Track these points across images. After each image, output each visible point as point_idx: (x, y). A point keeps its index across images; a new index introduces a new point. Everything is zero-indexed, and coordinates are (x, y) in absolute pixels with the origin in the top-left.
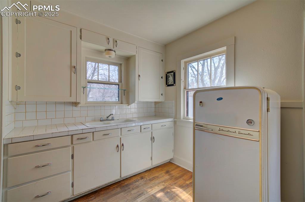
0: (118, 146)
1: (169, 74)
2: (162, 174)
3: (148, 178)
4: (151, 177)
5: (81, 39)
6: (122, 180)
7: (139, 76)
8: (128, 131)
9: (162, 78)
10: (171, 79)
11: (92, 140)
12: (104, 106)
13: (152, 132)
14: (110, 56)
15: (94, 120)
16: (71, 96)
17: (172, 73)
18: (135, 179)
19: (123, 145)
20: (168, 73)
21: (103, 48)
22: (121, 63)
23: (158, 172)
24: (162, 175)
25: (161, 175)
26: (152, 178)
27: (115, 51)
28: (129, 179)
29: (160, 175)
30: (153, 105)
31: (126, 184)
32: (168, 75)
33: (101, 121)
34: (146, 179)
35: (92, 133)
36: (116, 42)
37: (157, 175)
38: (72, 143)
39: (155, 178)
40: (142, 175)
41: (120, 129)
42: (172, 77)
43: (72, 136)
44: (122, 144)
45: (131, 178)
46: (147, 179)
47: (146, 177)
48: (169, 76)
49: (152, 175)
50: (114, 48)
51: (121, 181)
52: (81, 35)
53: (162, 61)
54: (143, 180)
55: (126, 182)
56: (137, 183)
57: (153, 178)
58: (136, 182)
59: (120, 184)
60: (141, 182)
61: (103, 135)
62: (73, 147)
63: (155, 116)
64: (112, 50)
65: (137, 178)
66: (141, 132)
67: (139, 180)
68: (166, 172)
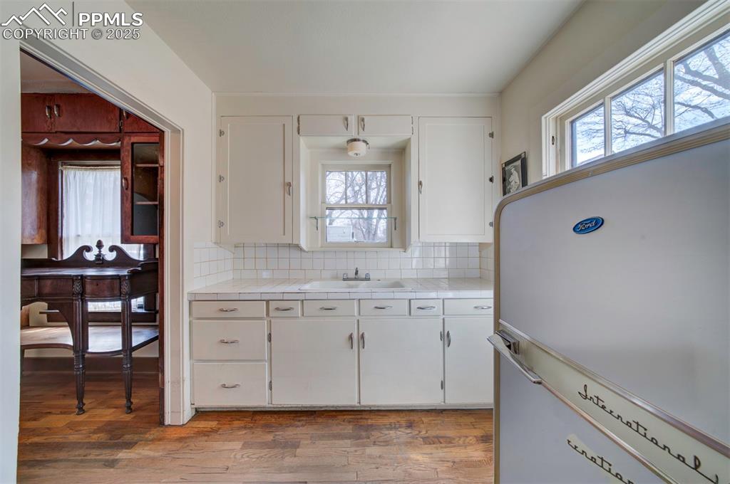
0: (351, 337)
1: (510, 167)
2: (467, 437)
3: (424, 432)
4: (433, 433)
5: (299, 133)
6: (368, 410)
7: (420, 183)
8: (376, 308)
9: (491, 180)
10: (515, 178)
11: (300, 315)
12: (354, 252)
13: (444, 319)
14: (356, 152)
15: (335, 278)
16: (284, 234)
17: (519, 163)
18: (393, 419)
19: (363, 336)
20: (508, 163)
21: (341, 140)
22: (388, 162)
23: (460, 425)
24: (468, 440)
25: (462, 439)
26: (434, 437)
27: (364, 141)
28: (381, 414)
29: (460, 437)
30: (475, 252)
31: (370, 422)
32: (506, 169)
33: (344, 280)
34: (417, 432)
35: (299, 302)
36: (363, 120)
37: (450, 433)
38: (268, 314)
39: (441, 440)
40: (414, 417)
41: (356, 303)
42: (517, 174)
43: (268, 301)
44: (361, 333)
45: (388, 414)
46: (420, 432)
47: (422, 426)
48: (510, 170)
49: (438, 429)
50: (358, 134)
51: (365, 411)
52: (299, 127)
53: (492, 135)
54: (409, 431)
55: (372, 419)
56: (391, 432)
57: (437, 437)
58: (391, 429)
59: (359, 417)
60: (402, 434)
61: (321, 309)
62: (270, 321)
63: (480, 278)
64: (359, 140)
65: (399, 419)
66: (410, 314)
67: (400, 427)
68: (482, 437)
